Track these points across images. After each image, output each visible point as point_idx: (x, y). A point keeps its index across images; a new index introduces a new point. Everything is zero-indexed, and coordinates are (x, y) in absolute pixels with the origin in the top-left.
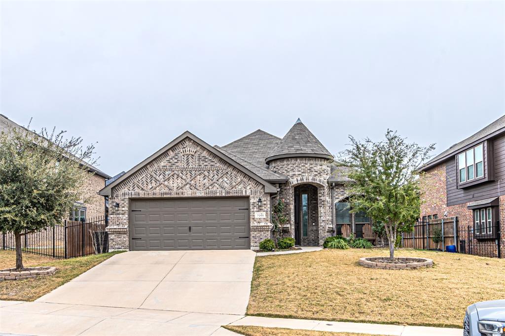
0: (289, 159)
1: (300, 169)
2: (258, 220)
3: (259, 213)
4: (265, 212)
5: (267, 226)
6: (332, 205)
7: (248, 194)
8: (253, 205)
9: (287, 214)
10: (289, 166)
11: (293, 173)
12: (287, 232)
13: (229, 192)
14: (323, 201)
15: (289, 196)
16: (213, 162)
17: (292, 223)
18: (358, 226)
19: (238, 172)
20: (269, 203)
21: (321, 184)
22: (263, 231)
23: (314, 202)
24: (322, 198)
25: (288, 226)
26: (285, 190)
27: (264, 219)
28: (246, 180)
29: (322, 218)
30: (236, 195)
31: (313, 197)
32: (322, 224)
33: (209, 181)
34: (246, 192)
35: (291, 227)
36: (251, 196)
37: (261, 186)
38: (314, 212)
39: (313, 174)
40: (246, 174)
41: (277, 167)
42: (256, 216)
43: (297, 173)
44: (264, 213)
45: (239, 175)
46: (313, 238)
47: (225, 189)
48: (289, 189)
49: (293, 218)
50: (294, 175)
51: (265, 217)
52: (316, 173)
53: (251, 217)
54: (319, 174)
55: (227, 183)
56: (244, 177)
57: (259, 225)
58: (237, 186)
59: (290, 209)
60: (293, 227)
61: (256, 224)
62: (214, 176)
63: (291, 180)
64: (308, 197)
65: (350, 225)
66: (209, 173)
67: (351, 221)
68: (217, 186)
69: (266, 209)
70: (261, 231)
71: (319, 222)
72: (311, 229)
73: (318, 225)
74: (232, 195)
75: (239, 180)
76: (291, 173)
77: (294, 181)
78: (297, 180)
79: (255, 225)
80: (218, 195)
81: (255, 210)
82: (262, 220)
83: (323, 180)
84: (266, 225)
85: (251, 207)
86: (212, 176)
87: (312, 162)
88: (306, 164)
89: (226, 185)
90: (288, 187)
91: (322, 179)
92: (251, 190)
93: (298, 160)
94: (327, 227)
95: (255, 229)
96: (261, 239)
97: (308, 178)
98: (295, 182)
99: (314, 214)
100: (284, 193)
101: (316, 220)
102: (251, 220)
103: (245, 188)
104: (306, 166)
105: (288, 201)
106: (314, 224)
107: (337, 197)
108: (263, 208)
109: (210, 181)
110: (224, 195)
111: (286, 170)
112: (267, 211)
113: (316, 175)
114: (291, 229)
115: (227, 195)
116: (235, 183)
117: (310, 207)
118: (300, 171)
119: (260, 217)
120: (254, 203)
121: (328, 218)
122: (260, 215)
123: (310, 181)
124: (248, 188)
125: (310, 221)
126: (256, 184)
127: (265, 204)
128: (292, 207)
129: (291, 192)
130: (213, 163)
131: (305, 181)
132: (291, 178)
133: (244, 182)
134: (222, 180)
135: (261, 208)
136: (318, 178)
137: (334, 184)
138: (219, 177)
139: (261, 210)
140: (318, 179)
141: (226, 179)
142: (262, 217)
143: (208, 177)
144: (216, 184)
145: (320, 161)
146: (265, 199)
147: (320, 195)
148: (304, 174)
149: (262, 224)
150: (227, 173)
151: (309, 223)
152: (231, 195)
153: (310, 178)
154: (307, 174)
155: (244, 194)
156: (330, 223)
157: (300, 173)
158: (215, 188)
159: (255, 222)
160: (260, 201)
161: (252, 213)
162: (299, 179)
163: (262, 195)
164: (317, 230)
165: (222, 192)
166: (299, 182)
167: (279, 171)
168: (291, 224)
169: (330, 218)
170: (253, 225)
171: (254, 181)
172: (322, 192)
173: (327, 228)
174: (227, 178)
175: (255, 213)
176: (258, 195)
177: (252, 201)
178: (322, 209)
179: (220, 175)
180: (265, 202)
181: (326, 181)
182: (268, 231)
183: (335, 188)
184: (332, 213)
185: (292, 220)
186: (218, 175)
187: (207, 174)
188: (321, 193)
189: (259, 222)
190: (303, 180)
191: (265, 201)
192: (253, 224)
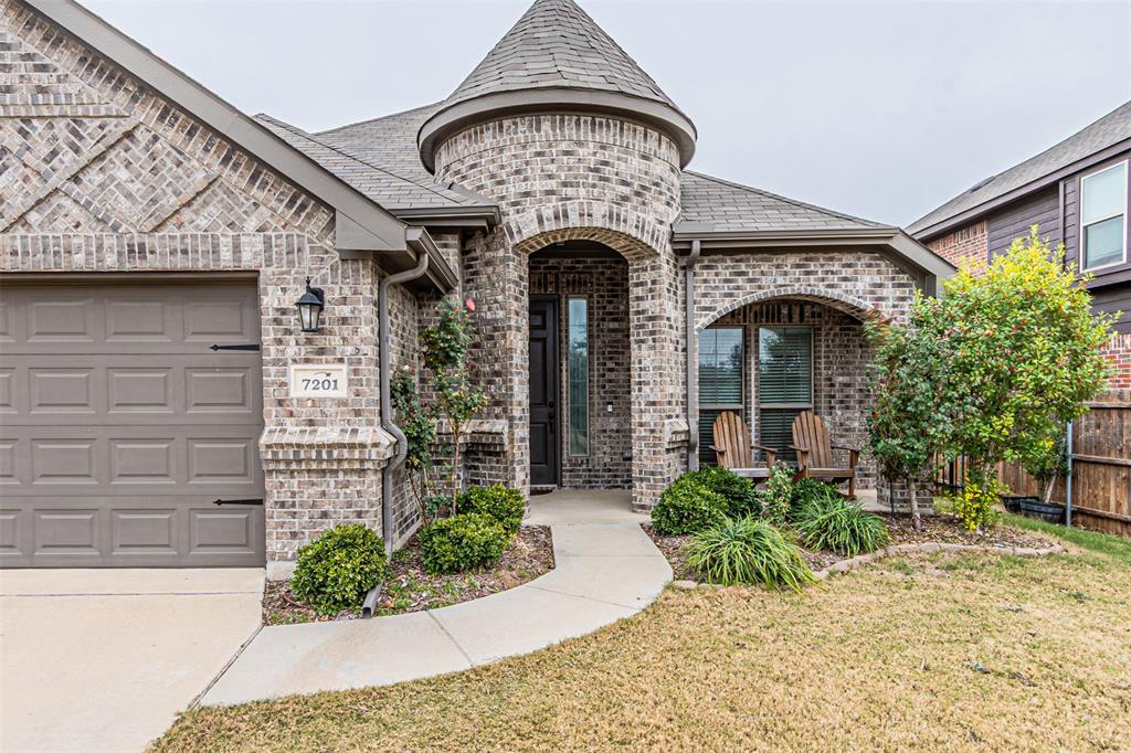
0: (506, 123)
1: (552, 168)
2: (306, 412)
3: (314, 371)
4: (344, 367)
5: (352, 446)
6: (685, 337)
7: (248, 260)
8: (277, 321)
9: (497, 374)
10: (507, 153)
11: (523, 187)
12: (498, 454)
13: (142, 246)
14: (652, 319)
15: (503, 290)
16: (43, 68)
17: (517, 413)
18: (769, 416)
19: (191, 134)
20: (368, 311)
21: (646, 239)
22: (335, 472)
23: (614, 325)
24: (645, 305)
25: (501, 425)
26: (488, 263)
27: (342, 403)
28: (236, 178)
29: (646, 389)
30: (179, 263)
31: (610, 308)
32: (646, 418)
33: (26, 179)
34: (237, 249)
35: (511, 434)
36: (266, 273)
37: (323, 217)
38: (610, 365)
39: (609, 195)
40: (235, 146)
41: (454, 167)
42: (297, 391)
43: (538, 186)
44: (342, 373)
45: (196, 146)
46: (607, 460)
47: (115, 228)
48: (505, 260)
49: (520, 392)
50: (527, 194)
51: (343, 392)
52: (626, 190)
53: (270, 393)
54: (638, 194)
55: (129, 196)
56: (226, 161)
57: (306, 439)
58: (187, 214)
59: (509, 351)
60: (523, 431)
61: (293, 433)
62: (54, 153)
63: (512, 218)
64: (590, 308)
65: (743, 414)
66: (25, 134)
67: (743, 397)
68: (75, 210)
69: (349, 349)
70: (323, 472)
71: (635, 407)
72: (598, 426)
73: (628, 413)
74: (158, 265)
75: (199, 178)
76: (513, 188)
77: (526, 224)
78: (540, 221)
79: (286, 439)
80: (79, 261)
81: (291, 350)
82: (331, 409)
83: (652, 222)
84: (347, 439)
85: (268, 337)
86: (47, 151)
87: (604, 136)
88: (580, 143)
89: (124, 204)
90: (501, 253)
91: (650, 218)
92: (267, 242)
93: (546, 126)
94: (667, 428)
95: (288, 462)
96: (325, 515)
97: (589, 212)
98: (532, 229)
99: (611, 370)
100: (484, 278)
101: (619, 392)
102: (270, 410)
103: (231, 225)
104: (581, 152)
105: (501, 314)
106: (610, 408)
107: (706, 302)
108: (336, 341)
109: (35, 180)
110: (111, 262)
111: (493, 176)
112: (355, 363)
113: (625, 198)
114: (512, 441)
115: (128, 267)
116: (177, 193)
117: (598, 343)
118: (550, 177)
119: (321, 393)
120: (284, 312)
121: (670, 389)
122: (317, 385)
123: (598, 223)
124: (252, 224)
125: (596, 399)
126: (292, 202)
127: (344, 321)
128: (518, 342)
129: (514, 275)
130: (43, 78)
131: (574, 221)
132: (512, 210)
133: (230, 193)
134: (99, 178)
135: (320, 341)
136: (631, 213)
137: (696, 246)
138: (83, 160)
139: (321, 351)
140: (632, 217)
141: (123, 175)
142: (331, 393)
143: (18, 156)
144: (67, 203)
145: (640, 136)
146: (347, 292)
147: (638, 291)
148: (570, 191)
149: (329, 434)
150: (129, 135)
151: (592, 404)
152: (152, 263)
153: (600, 209)
154: (582, 191)
155: (226, 260)
156: (679, 410)
157: (552, 185)
158: (62, 224)
159: (289, 424)
160: (315, 299)
161: (273, 369)
162: (548, 213)
163: (326, 270)
164: (625, 434)
165: (100, 247)
166: (549, 226)
167: (465, 183)
168: (511, 419)
169: (679, 390)
170: (276, 439)
171: (285, 187)
172: (647, 277)
173: (667, 436)
174: (128, 165)
175: (293, 367)
176: (307, 263)
177: (271, 299)
178: (645, 351)
179: (89, 150)
180: (346, 311)
181: (665, 229)
182: (362, 471)
183: (697, 267)
184: (686, 370)
185: (516, 399)
186: (77, 151)
187: (19, 139)
188: (642, 284)
189: (311, 423)
190: (566, 216)
191: (344, 301)
192: (279, 432)
